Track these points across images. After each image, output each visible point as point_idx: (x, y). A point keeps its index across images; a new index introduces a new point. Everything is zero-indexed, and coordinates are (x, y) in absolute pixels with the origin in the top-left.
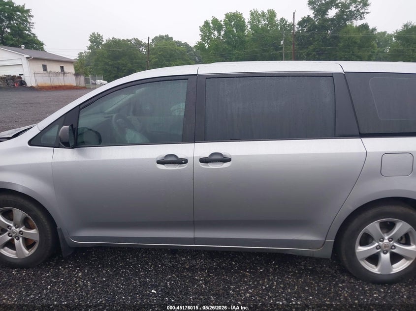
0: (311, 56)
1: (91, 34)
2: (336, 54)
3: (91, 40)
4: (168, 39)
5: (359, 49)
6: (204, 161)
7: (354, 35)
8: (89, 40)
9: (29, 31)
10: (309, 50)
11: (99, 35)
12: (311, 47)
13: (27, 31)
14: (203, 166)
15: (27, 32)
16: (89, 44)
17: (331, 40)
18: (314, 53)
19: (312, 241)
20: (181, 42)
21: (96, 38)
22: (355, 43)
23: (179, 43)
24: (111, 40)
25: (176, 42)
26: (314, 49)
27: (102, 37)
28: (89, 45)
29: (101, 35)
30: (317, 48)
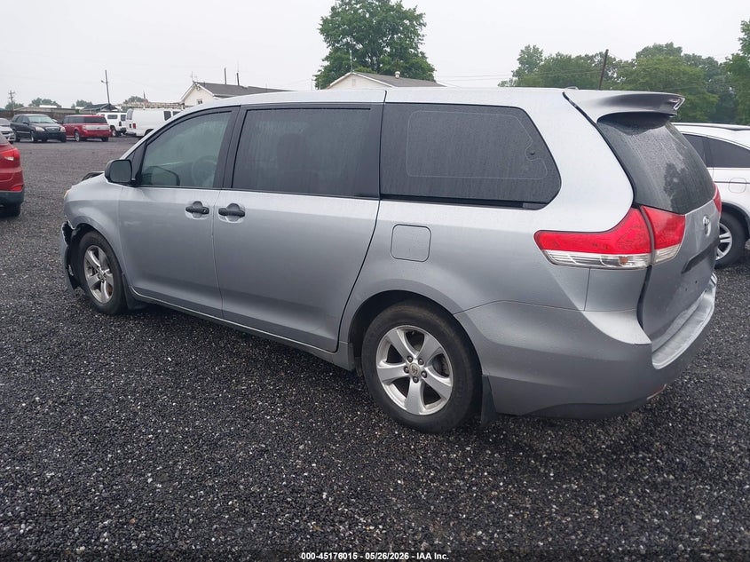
1: (523, 49)
3: (521, 60)
4: (671, 50)
6: (222, 212)
8: (518, 60)
9: (416, 48)
11: (536, 50)
13: (413, 48)
14: (222, 220)
15: (413, 51)
16: (517, 66)
19: (322, 337)
20: (700, 57)
21: (531, 56)
23: (694, 60)
24: (553, 59)
25: (687, 57)
27: (541, 53)
28: (516, 68)
29: (540, 50)
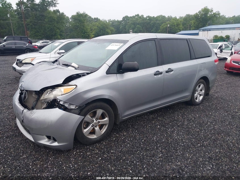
0: (29, 25)
2: (45, 26)
5: (57, 24)
6: (167, 72)
7: (53, 16)
10: (27, 22)
12: (28, 20)
14: (167, 74)
17: (40, 17)
18: (31, 24)
22: (55, 20)
26: (31, 22)
30: (32, 21)
